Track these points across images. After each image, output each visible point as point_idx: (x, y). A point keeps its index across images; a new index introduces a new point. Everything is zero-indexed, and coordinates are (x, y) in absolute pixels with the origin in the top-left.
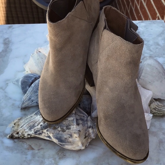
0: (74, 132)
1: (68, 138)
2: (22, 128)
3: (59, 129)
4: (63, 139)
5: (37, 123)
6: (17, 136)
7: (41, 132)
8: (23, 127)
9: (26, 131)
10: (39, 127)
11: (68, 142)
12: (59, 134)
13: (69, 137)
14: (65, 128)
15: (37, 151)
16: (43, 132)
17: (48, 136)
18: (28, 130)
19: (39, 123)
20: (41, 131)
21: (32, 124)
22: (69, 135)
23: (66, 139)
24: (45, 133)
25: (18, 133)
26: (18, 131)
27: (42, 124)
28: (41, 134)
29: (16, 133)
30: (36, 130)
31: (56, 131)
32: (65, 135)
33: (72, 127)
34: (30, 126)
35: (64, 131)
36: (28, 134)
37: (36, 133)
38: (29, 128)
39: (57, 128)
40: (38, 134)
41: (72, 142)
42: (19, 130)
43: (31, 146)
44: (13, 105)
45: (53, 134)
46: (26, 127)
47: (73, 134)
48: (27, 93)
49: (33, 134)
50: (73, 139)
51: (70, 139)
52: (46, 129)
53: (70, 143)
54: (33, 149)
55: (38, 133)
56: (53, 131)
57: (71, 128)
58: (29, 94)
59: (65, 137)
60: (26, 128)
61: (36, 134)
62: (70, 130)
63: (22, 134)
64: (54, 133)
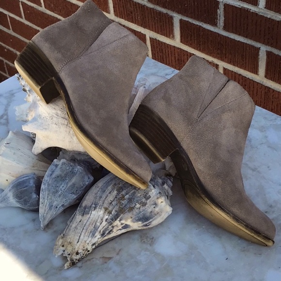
0: (156, 197)
1: (154, 209)
2: (79, 243)
3: (138, 206)
4: (148, 214)
5: (99, 221)
6: (78, 257)
7: (111, 229)
8: (80, 241)
9: (87, 242)
10: (104, 223)
11: (156, 215)
12: (140, 212)
13: (154, 207)
14: (144, 200)
15: (118, 257)
16: (113, 227)
17: (122, 227)
18: (90, 239)
19: (102, 219)
20: (110, 227)
21: (92, 227)
22: (153, 204)
23: (151, 212)
24: (117, 226)
25: (77, 253)
26: (76, 250)
27: (106, 217)
28: (111, 231)
29: (75, 254)
30: (102, 231)
31: (136, 211)
32: (149, 208)
33: (150, 193)
34: (91, 232)
35: (144, 204)
36: (91, 244)
37: (103, 235)
38: (91, 235)
39: (135, 206)
40: (108, 234)
41: (159, 211)
42: (77, 247)
43: (103, 257)
44: (26, 232)
45: (131, 218)
46: (84, 237)
47: (157, 201)
48: (40, 203)
49: (100, 240)
50: (159, 206)
51: (157, 209)
52: (119, 219)
53: (158, 215)
54: (110, 258)
55: (107, 232)
56: (130, 215)
57: (151, 195)
58: (46, 201)
59: (150, 210)
60: (86, 238)
61: (105, 236)
62: (150, 199)
63: (83, 250)
64: (132, 216)
